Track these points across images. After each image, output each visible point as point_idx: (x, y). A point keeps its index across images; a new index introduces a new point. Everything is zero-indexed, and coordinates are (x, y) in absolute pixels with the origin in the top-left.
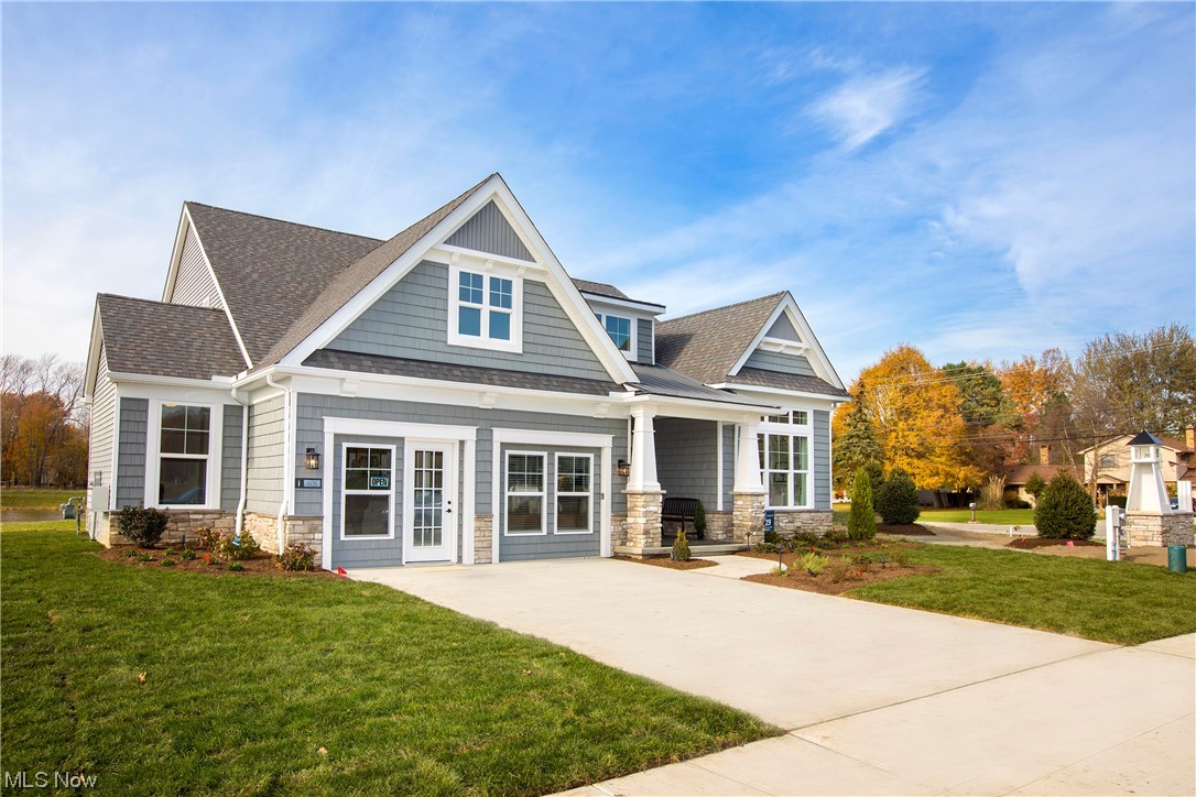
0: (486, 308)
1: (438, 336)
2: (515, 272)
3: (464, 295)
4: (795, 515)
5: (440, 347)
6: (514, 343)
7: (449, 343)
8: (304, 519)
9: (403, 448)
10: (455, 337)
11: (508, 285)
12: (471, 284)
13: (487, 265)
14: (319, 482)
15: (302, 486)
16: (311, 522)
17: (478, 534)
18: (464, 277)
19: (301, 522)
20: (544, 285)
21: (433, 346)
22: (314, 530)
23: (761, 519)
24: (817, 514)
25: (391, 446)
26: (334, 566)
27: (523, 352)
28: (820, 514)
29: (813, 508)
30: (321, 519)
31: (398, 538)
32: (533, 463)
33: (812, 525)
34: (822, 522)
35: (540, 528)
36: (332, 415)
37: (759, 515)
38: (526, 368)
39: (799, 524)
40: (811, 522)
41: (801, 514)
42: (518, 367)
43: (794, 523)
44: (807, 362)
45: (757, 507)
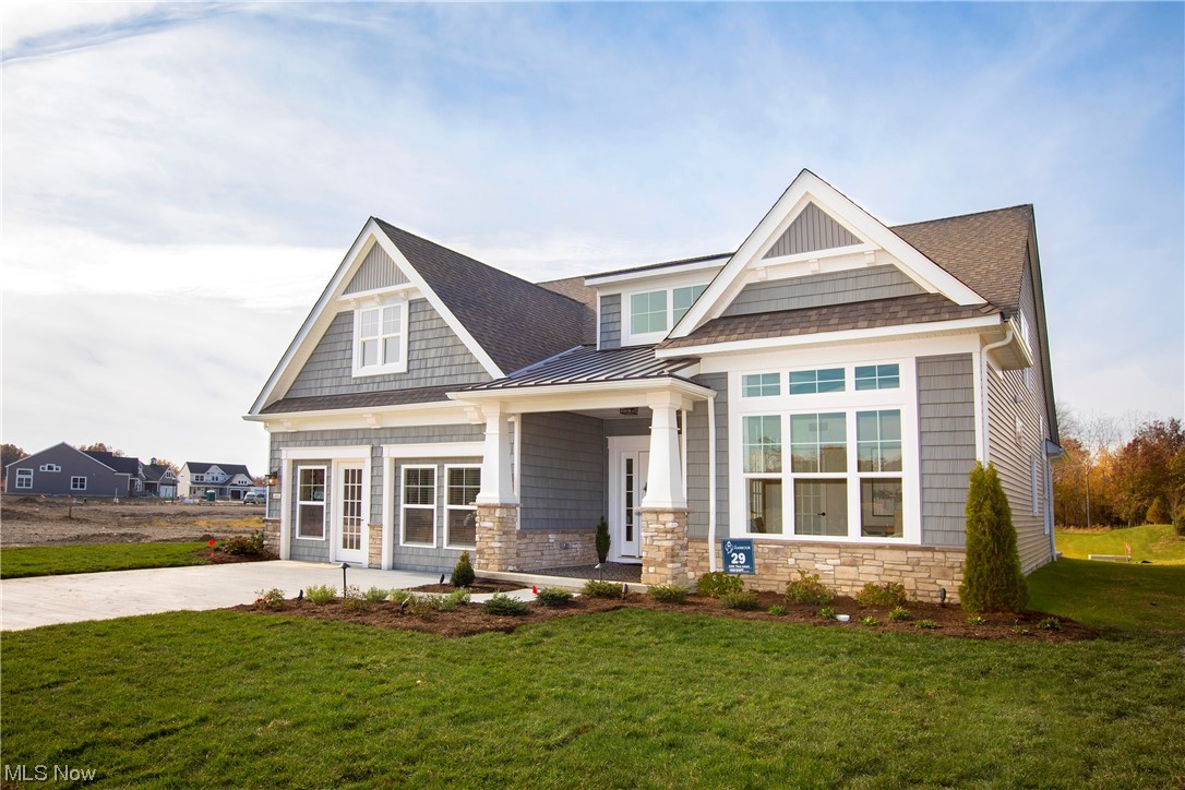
0: (380, 338)
1: (346, 372)
3: (365, 332)
4: (860, 553)
5: (347, 381)
6: (400, 365)
7: (352, 376)
8: (272, 522)
9: (330, 468)
10: (356, 370)
12: (370, 320)
14: (279, 495)
15: (272, 498)
16: (275, 524)
17: (371, 541)
19: (270, 524)
20: (427, 300)
21: (344, 381)
22: (276, 529)
23: (662, 549)
24: (929, 555)
25: (324, 467)
26: (292, 557)
27: (409, 371)
28: (940, 556)
29: (917, 541)
30: (279, 521)
31: (328, 540)
32: (427, 476)
33: (914, 575)
34: (950, 572)
35: (432, 541)
36: (287, 446)
37: (659, 543)
38: (411, 385)
39: (873, 570)
40: (909, 568)
41: (878, 552)
42: (405, 385)
43: (857, 566)
44: (898, 271)
45: (657, 530)
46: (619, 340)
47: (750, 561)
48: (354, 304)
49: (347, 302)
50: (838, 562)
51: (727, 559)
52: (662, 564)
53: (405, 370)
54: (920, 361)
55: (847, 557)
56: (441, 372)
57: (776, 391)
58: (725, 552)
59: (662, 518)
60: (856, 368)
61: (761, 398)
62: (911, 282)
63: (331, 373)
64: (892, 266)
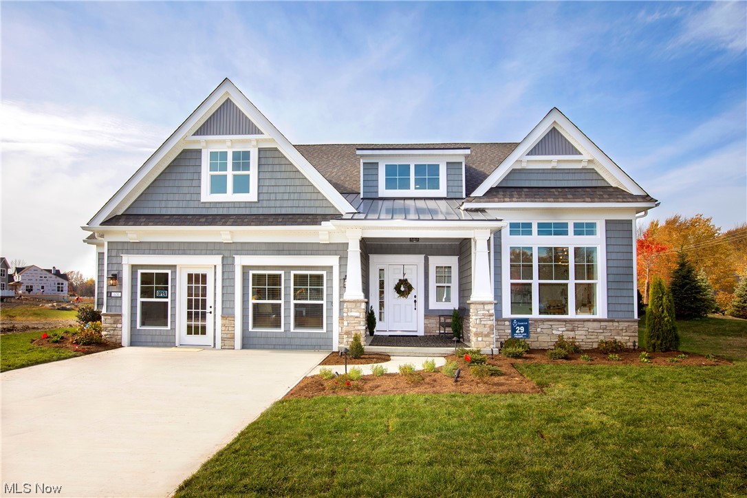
0: (230, 173)
1: (195, 197)
2: (250, 144)
3: (213, 168)
4: (576, 324)
5: (196, 204)
6: (252, 196)
7: (202, 201)
8: (111, 316)
9: (175, 272)
10: (207, 196)
11: (246, 155)
12: (218, 159)
13: (227, 144)
14: (120, 293)
15: (111, 296)
16: (115, 317)
17: (224, 328)
18: (213, 155)
19: (110, 317)
20: (276, 150)
21: (192, 204)
22: (116, 322)
23: (487, 326)
24: (611, 323)
25: (169, 272)
26: (132, 344)
27: (259, 200)
28: (616, 324)
29: (605, 317)
30: (121, 315)
31: (173, 329)
32: (275, 280)
33: (604, 334)
34: (621, 332)
35: (280, 326)
36: (127, 254)
37: (485, 323)
38: (261, 211)
39: (584, 333)
40: (601, 331)
41: (586, 323)
42: (255, 211)
43: (574, 331)
44: (596, 173)
45: (484, 315)
46: (377, 192)
47: (527, 331)
48: (204, 144)
49: (198, 142)
50: (565, 329)
51: (514, 330)
52: (487, 335)
53: (256, 200)
54: (607, 222)
55: (569, 326)
56: (290, 203)
57: (530, 233)
58: (512, 326)
59: (487, 307)
60: (574, 223)
61: (521, 236)
62: (603, 180)
63: (177, 197)
64: (593, 169)
